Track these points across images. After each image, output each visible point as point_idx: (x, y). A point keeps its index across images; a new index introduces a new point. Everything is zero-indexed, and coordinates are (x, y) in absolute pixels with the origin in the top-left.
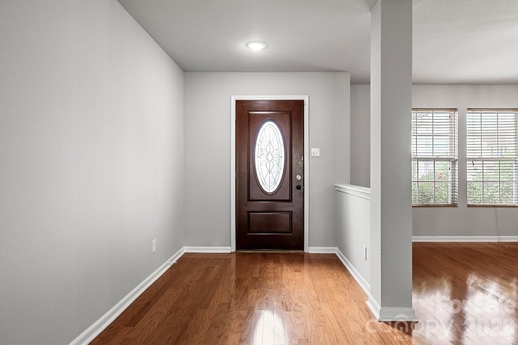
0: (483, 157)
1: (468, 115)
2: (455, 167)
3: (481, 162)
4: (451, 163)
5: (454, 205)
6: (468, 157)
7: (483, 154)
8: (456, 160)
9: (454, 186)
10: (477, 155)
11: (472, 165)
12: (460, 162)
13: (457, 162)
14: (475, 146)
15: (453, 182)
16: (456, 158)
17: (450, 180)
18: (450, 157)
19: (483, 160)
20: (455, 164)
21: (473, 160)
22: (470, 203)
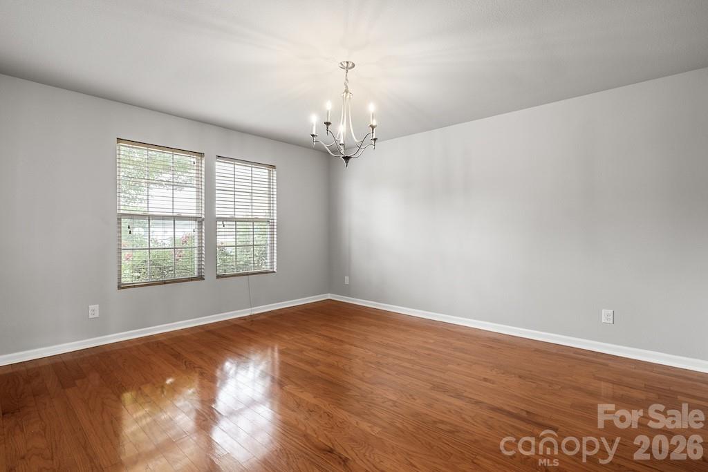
0: (236, 217)
1: (217, 163)
2: (202, 228)
3: (234, 223)
4: (197, 223)
5: (200, 278)
6: (217, 216)
7: (236, 213)
8: (203, 220)
9: (200, 254)
10: (228, 214)
11: (222, 226)
12: (207, 223)
13: (203, 223)
14: (226, 203)
15: (200, 247)
16: (203, 216)
17: (196, 245)
18: (198, 215)
19: (236, 220)
20: (202, 224)
21: (224, 220)
22: (220, 272)
